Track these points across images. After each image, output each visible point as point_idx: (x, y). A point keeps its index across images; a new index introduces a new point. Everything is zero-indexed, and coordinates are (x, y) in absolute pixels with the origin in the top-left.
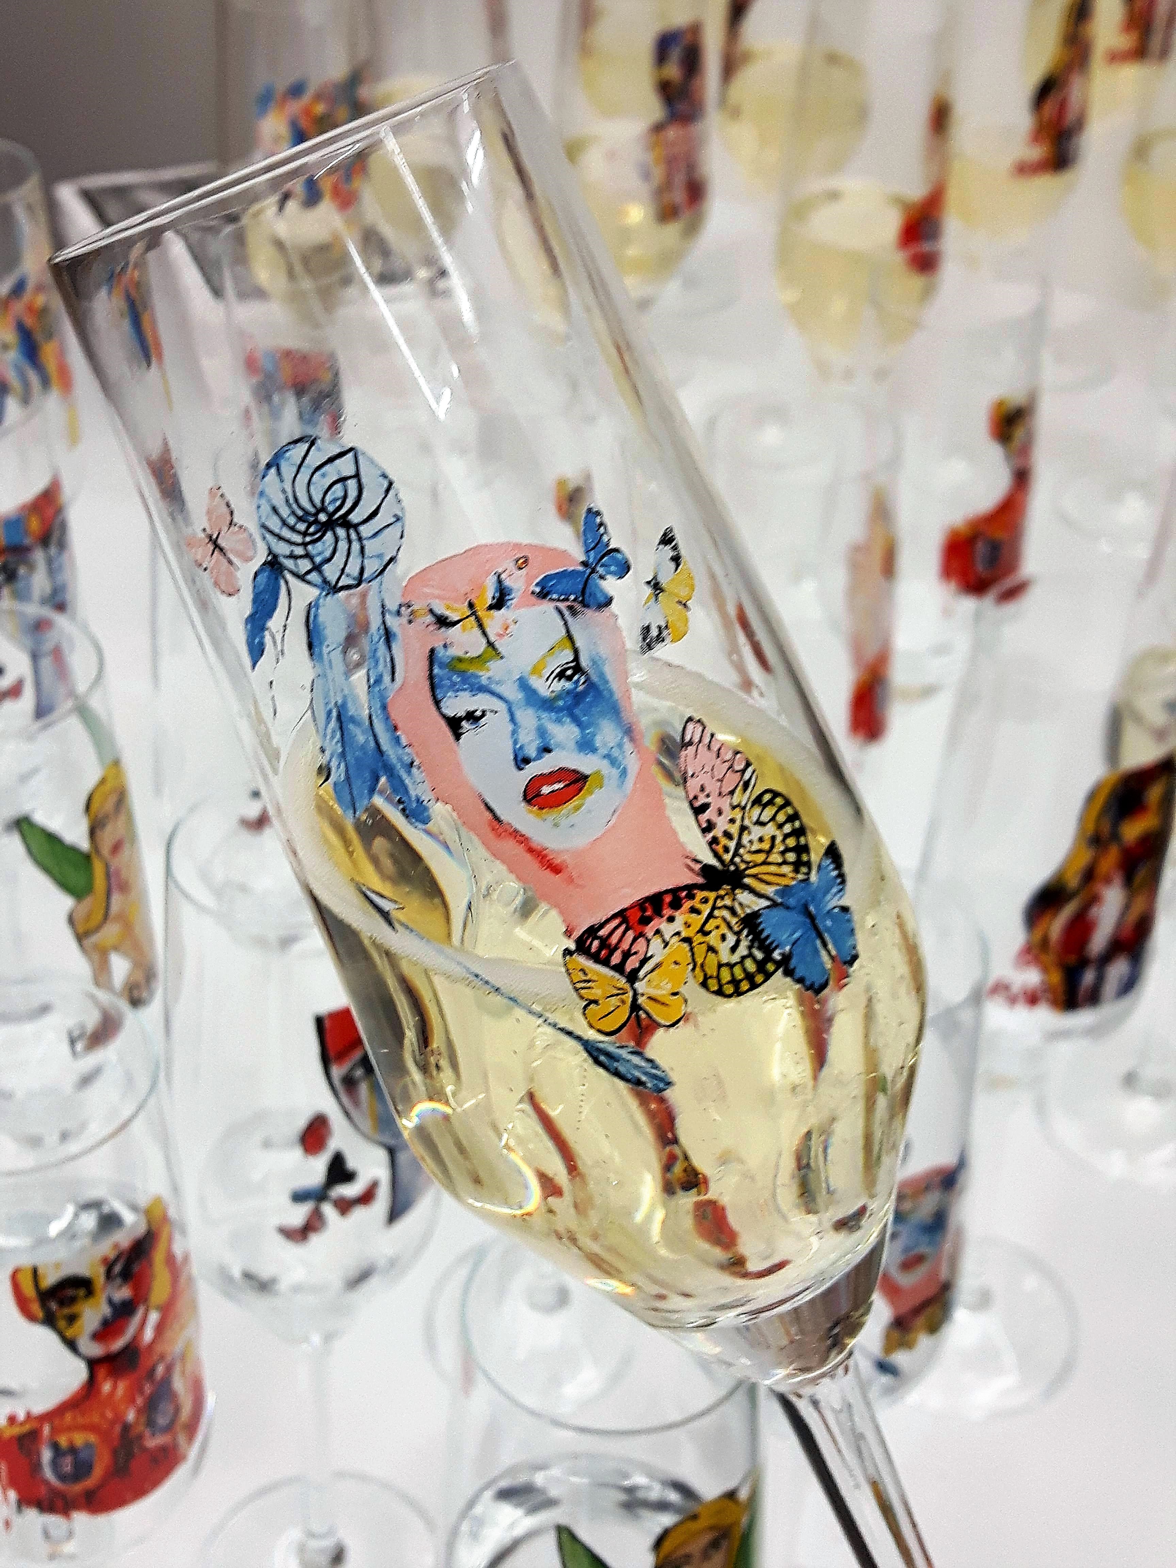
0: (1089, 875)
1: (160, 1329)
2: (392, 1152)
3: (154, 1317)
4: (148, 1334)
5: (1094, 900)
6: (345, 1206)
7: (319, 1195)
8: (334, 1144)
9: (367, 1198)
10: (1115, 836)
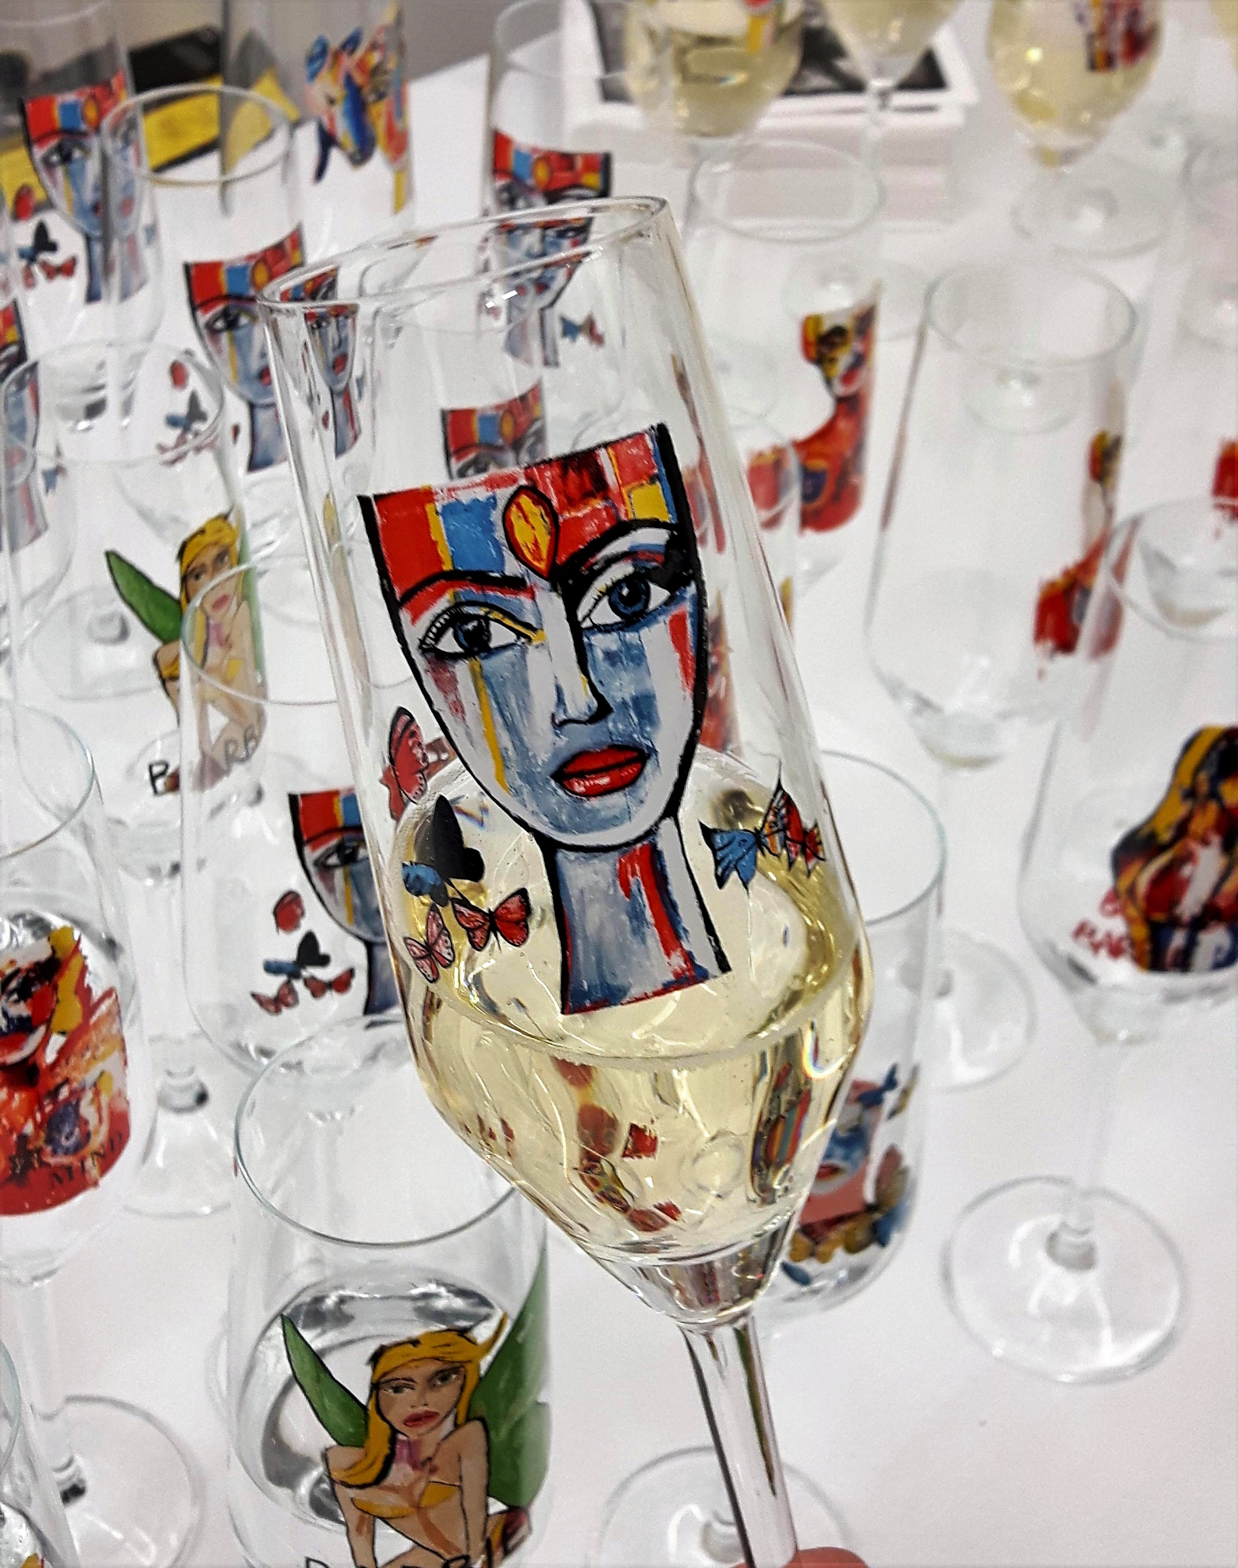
0: (1182, 829)
1: (64, 1053)
2: (370, 946)
3: (57, 1041)
4: (50, 1056)
5: (1188, 857)
6: (318, 989)
7: (292, 971)
8: (305, 925)
9: (342, 984)
10: (1214, 795)
